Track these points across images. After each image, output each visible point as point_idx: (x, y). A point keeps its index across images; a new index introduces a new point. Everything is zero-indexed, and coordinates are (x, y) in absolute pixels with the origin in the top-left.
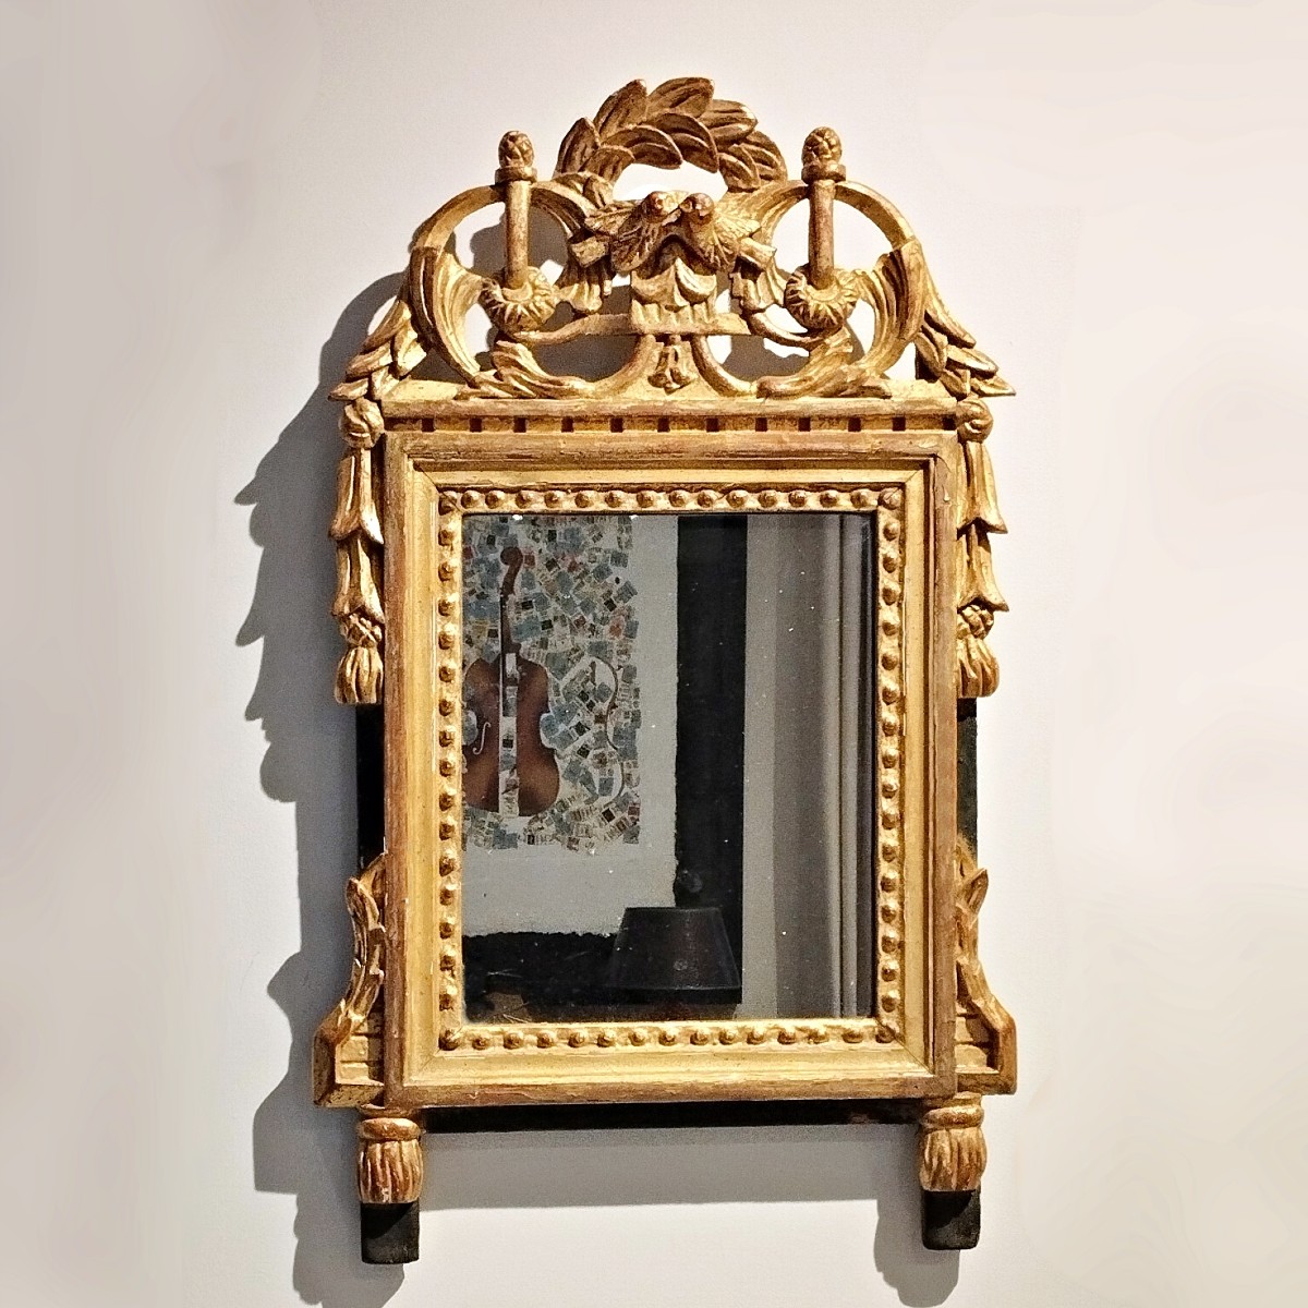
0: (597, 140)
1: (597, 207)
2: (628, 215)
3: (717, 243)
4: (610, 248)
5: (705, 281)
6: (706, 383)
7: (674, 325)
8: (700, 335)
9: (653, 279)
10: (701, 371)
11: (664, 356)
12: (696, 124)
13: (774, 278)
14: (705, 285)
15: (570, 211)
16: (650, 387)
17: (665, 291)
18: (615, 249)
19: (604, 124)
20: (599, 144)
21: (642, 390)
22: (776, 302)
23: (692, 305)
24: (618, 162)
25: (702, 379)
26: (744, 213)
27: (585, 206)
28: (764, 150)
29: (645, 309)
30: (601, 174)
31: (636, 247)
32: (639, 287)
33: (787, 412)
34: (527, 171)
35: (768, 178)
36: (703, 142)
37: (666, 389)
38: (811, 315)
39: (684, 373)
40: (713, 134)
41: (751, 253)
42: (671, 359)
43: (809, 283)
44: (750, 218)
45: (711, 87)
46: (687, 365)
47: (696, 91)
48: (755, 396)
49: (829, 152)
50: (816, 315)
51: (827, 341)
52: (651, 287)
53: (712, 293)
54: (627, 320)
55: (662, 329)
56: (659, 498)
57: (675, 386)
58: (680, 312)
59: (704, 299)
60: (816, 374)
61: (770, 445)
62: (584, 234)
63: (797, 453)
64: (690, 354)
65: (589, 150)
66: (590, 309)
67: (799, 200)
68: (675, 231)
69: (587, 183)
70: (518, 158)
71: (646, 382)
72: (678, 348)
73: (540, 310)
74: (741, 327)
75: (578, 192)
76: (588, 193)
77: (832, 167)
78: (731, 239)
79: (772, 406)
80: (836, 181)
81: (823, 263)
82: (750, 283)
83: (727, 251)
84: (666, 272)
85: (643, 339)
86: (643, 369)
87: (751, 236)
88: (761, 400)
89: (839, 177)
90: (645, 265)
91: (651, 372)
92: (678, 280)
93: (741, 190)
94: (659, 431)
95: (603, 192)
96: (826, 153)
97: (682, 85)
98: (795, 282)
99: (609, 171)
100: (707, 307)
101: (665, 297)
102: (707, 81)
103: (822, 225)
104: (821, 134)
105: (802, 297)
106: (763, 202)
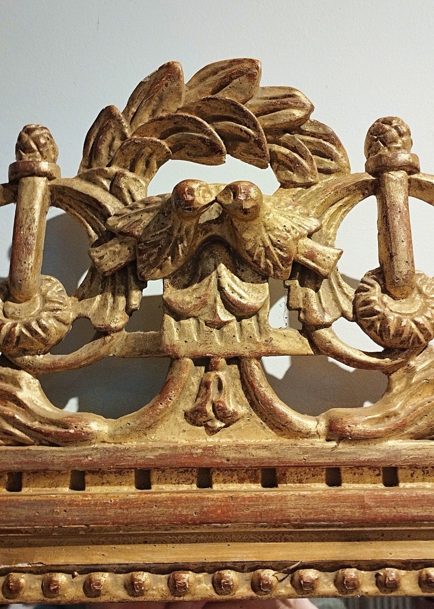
0: (127, 131)
1: (125, 204)
2: (156, 212)
3: (269, 243)
4: (137, 252)
5: (254, 290)
6: (259, 420)
7: (217, 344)
8: (251, 358)
9: (190, 289)
10: (252, 404)
11: (205, 385)
12: (242, 110)
13: (339, 285)
14: (255, 295)
15: (94, 210)
16: (188, 426)
17: (205, 303)
18: (141, 252)
19: (135, 114)
20: (129, 136)
21: (176, 430)
22: (344, 315)
23: (239, 319)
24: (151, 155)
25: (254, 414)
26: (299, 209)
27: (112, 204)
28: (321, 140)
29: (180, 325)
30: (132, 170)
31: (168, 251)
32: (172, 298)
33: (368, 461)
34: (44, 166)
35: (328, 172)
36: (250, 131)
37: (207, 426)
38: (392, 332)
39: (231, 406)
40: (263, 122)
41: (311, 256)
42: (213, 389)
43: (384, 291)
44: (308, 215)
45: (257, 68)
46: (235, 396)
47: (241, 73)
48: (323, 439)
49: (400, 141)
50: (398, 333)
51: (412, 363)
52: (187, 299)
53: (263, 306)
54: (158, 339)
55: (201, 350)
56: (199, 581)
57: (219, 424)
58: (225, 329)
59: (253, 312)
60: (402, 407)
61: (348, 512)
62: (107, 236)
63: (386, 522)
64: (238, 382)
65: (118, 143)
66: (113, 325)
67: (365, 196)
68: (216, 230)
69: (114, 179)
70: (34, 151)
71: (181, 419)
72: (221, 374)
73: (44, 329)
74: (302, 346)
75: (105, 189)
76: (115, 191)
77: (403, 157)
78: (285, 239)
79: (346, 451)
80: (410, 173)
81: (402, 268)
82: (312, 292)
83: (282, 253)
84: (206, 280)
85: (177, 364)
86: (178, 402)
87: (310, 236)
88: (334, 444)
89: (412, 168)
90: (181, 271)
91: (189, 405)
92: (221, 289)
93: (296, 185)
94: (199, 486)
95: (133, 188)
96: (396, 142)
97: (223, 68)
98: (367, 290)
99: (141, 166)
100: (258, 321)
101: (206, 310)
102: (252, 61)
103: (396, 223)
104: (388, 121)
105: (377, 308)
106: (322, 198)
